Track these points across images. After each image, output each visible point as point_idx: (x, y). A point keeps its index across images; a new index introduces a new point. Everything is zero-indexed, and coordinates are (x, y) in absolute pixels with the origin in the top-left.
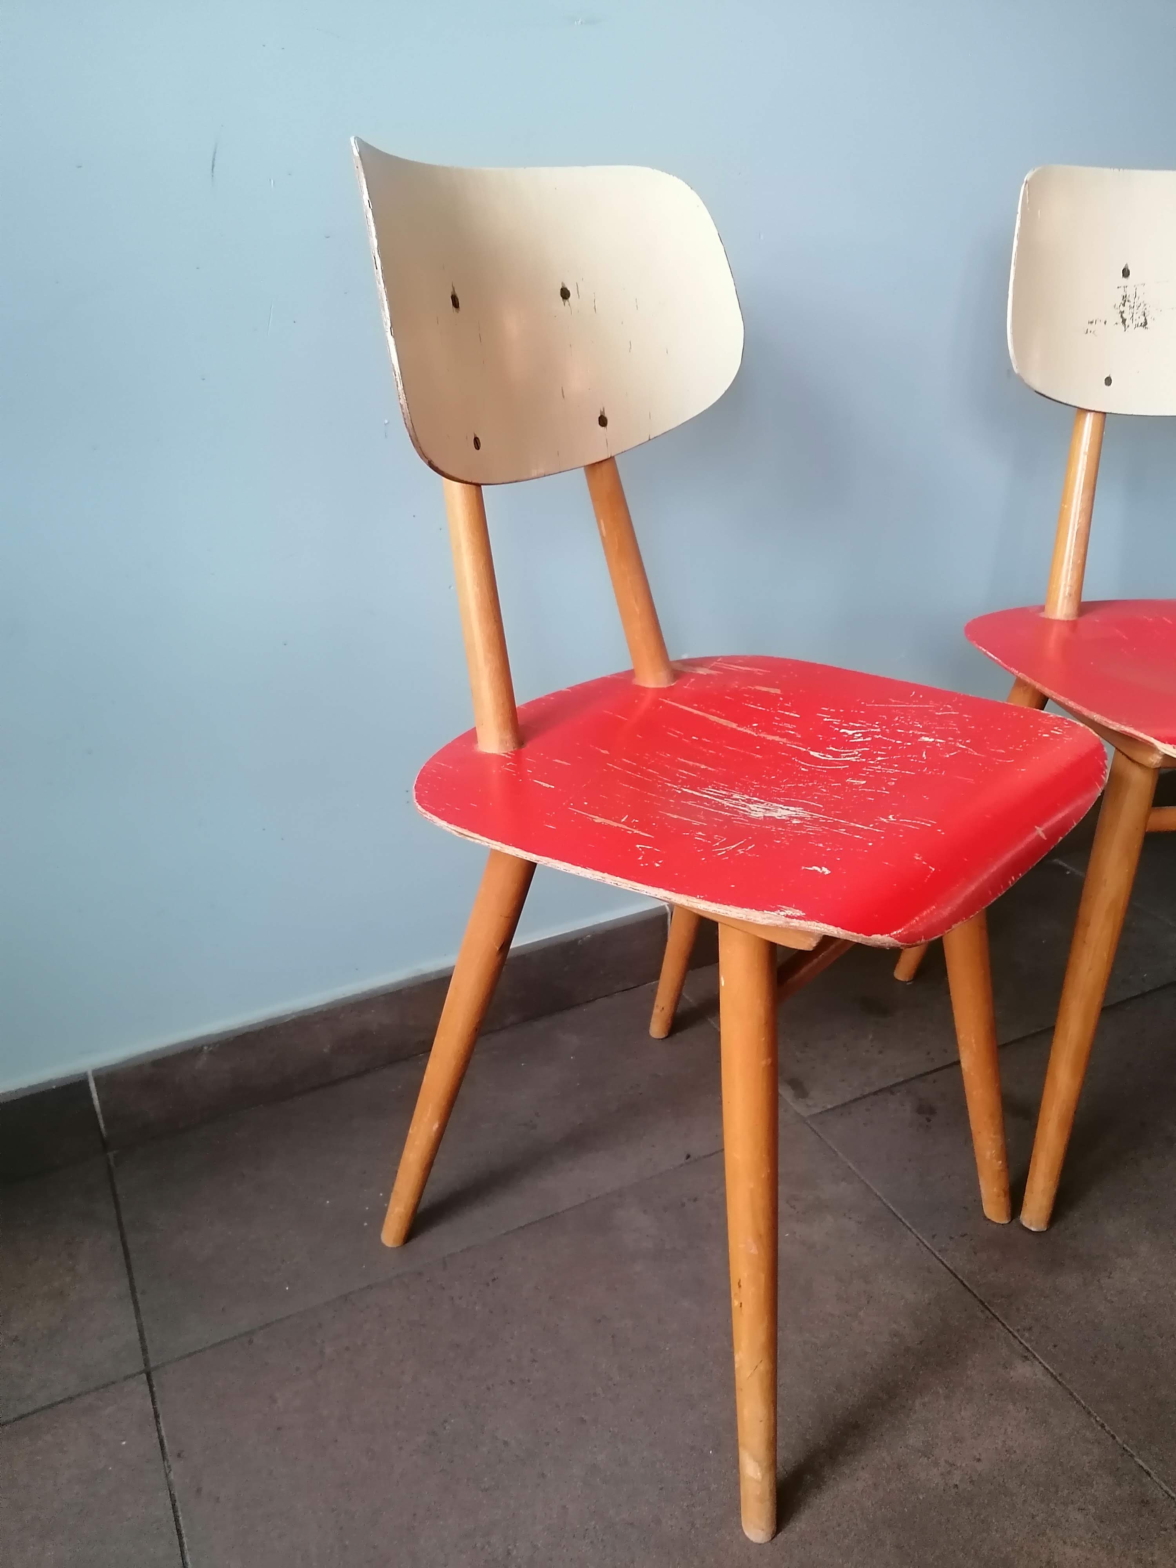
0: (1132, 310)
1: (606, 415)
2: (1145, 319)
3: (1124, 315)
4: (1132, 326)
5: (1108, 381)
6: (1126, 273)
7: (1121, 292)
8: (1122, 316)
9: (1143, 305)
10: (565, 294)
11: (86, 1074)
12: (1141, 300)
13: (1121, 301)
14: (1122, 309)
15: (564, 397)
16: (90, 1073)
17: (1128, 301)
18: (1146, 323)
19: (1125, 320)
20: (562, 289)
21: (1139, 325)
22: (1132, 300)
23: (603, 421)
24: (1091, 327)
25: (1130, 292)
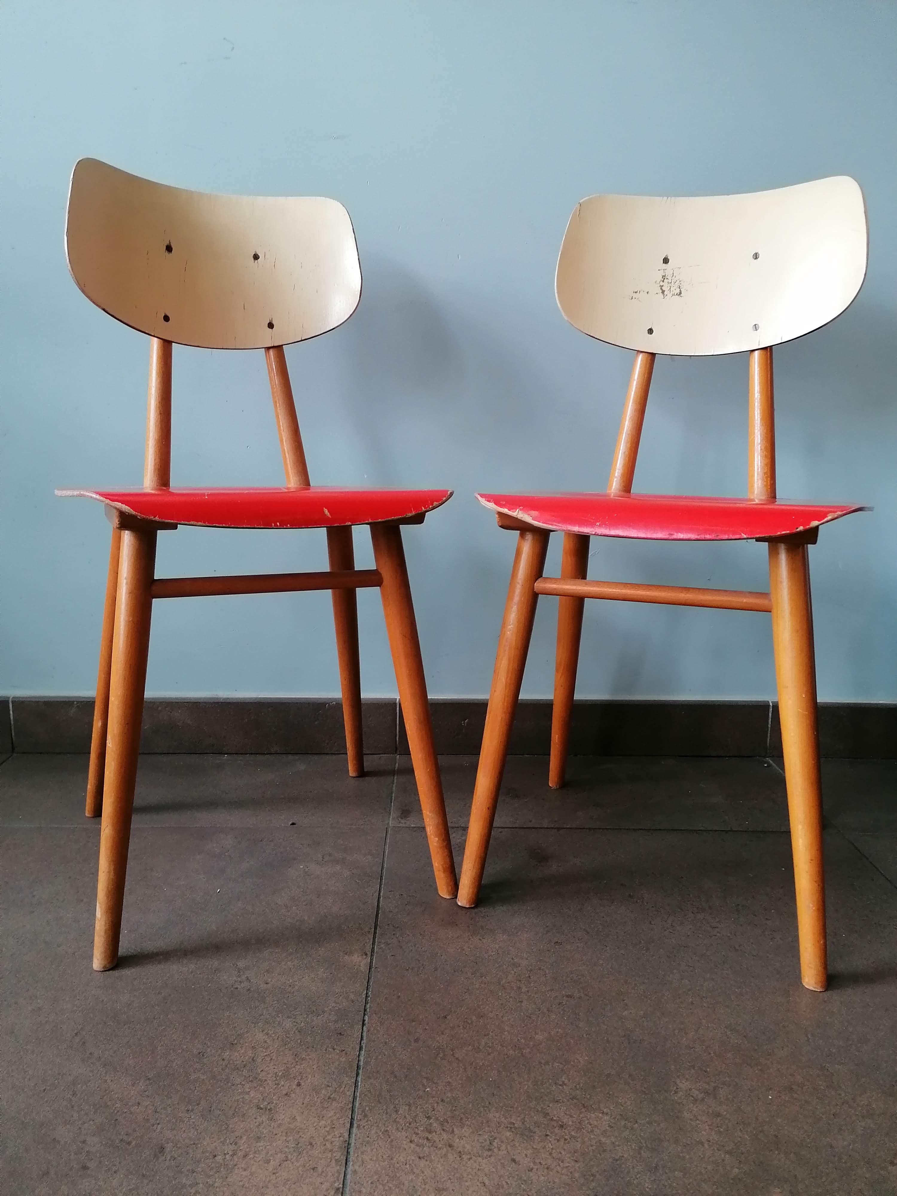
0: (670, 285)
1: (274, 323)
2: (680, 291)
3: (663, 288)
4: (670, 295)
5: (650, 331)
6: (666, 261)
7: (662, 273)
8: (661, 289)
9: (678, 281)
10: (256, 257)
11: (9, 698)
12: (676, 279)
13: (661, 278)
14: (662, 284)
15: (244, 309)
16: (11, 698)
17: (667, 279)
18: (680, 293)
19: (664, 291)
20: (254, 255)
21: (675, 294)
22: (670, 278)
23: (271, 326)
24: (635, 295)
25: (669, 273)
